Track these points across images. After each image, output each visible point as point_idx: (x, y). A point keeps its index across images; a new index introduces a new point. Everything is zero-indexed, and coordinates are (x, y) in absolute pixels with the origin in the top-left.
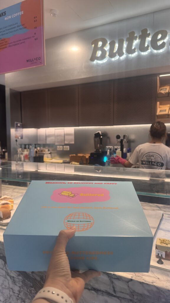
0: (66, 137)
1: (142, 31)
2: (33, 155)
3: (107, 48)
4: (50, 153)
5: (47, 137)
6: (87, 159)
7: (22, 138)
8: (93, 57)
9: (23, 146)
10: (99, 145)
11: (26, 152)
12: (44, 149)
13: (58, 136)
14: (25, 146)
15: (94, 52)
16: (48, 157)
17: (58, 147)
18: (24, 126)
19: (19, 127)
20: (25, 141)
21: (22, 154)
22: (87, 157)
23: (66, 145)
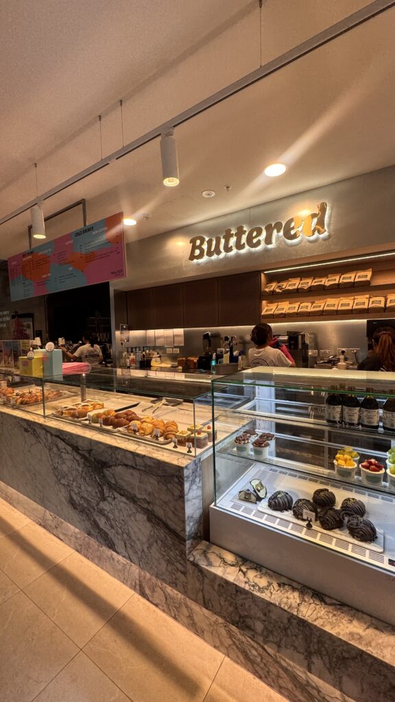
0: (176, 338)
1: (238, 229)
2: (140, 359)
3: (205, 247)
4: (160, 357)
5: (155, 338)
6: (195, 363)
7: (128, 341)
8: (192, 257)
9: (130, 350)
10: (207, 348)
11: (132, 356)
12: (154, 352)
13: (167, 337)
14: (131, 350)
15: (193, 251)
16: (156, 361)
17: (168, 349)
18: (130, 328)
19: (125, 329)
20: (131, 344)
21: (128, 358)
22: (195, 361)
23: (175, 347)
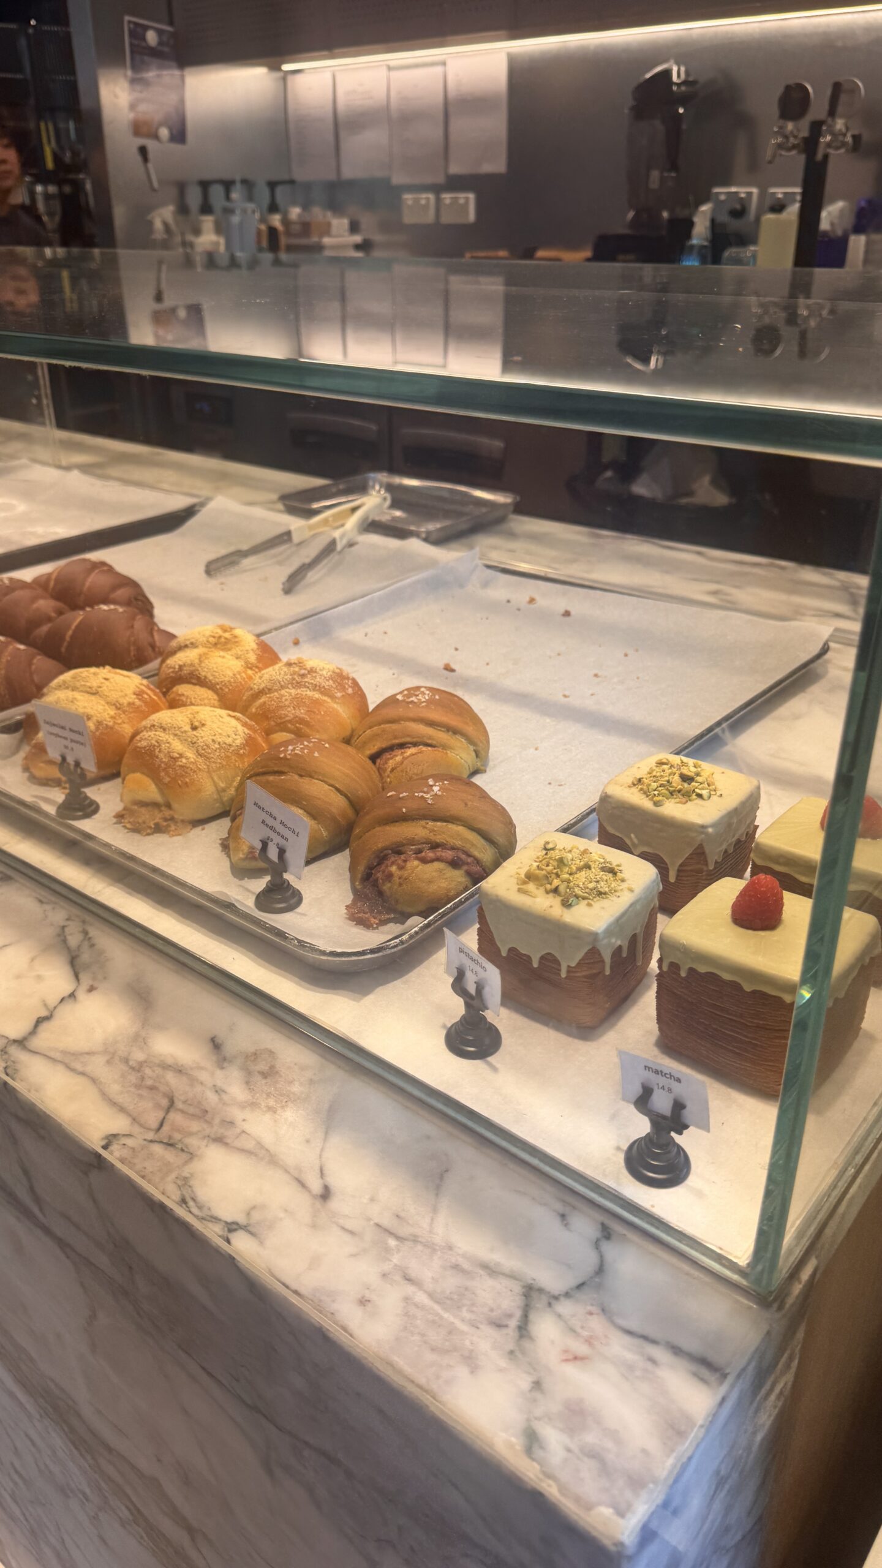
0: (456, 125)
4: (364, 246)
5: (340, 127)
7: (178, 136)
9: (194, 198)
11: (210, 236)
17: (408, 198)
18: (185, 50)
19: (156, 55)
23: (456, 183)
